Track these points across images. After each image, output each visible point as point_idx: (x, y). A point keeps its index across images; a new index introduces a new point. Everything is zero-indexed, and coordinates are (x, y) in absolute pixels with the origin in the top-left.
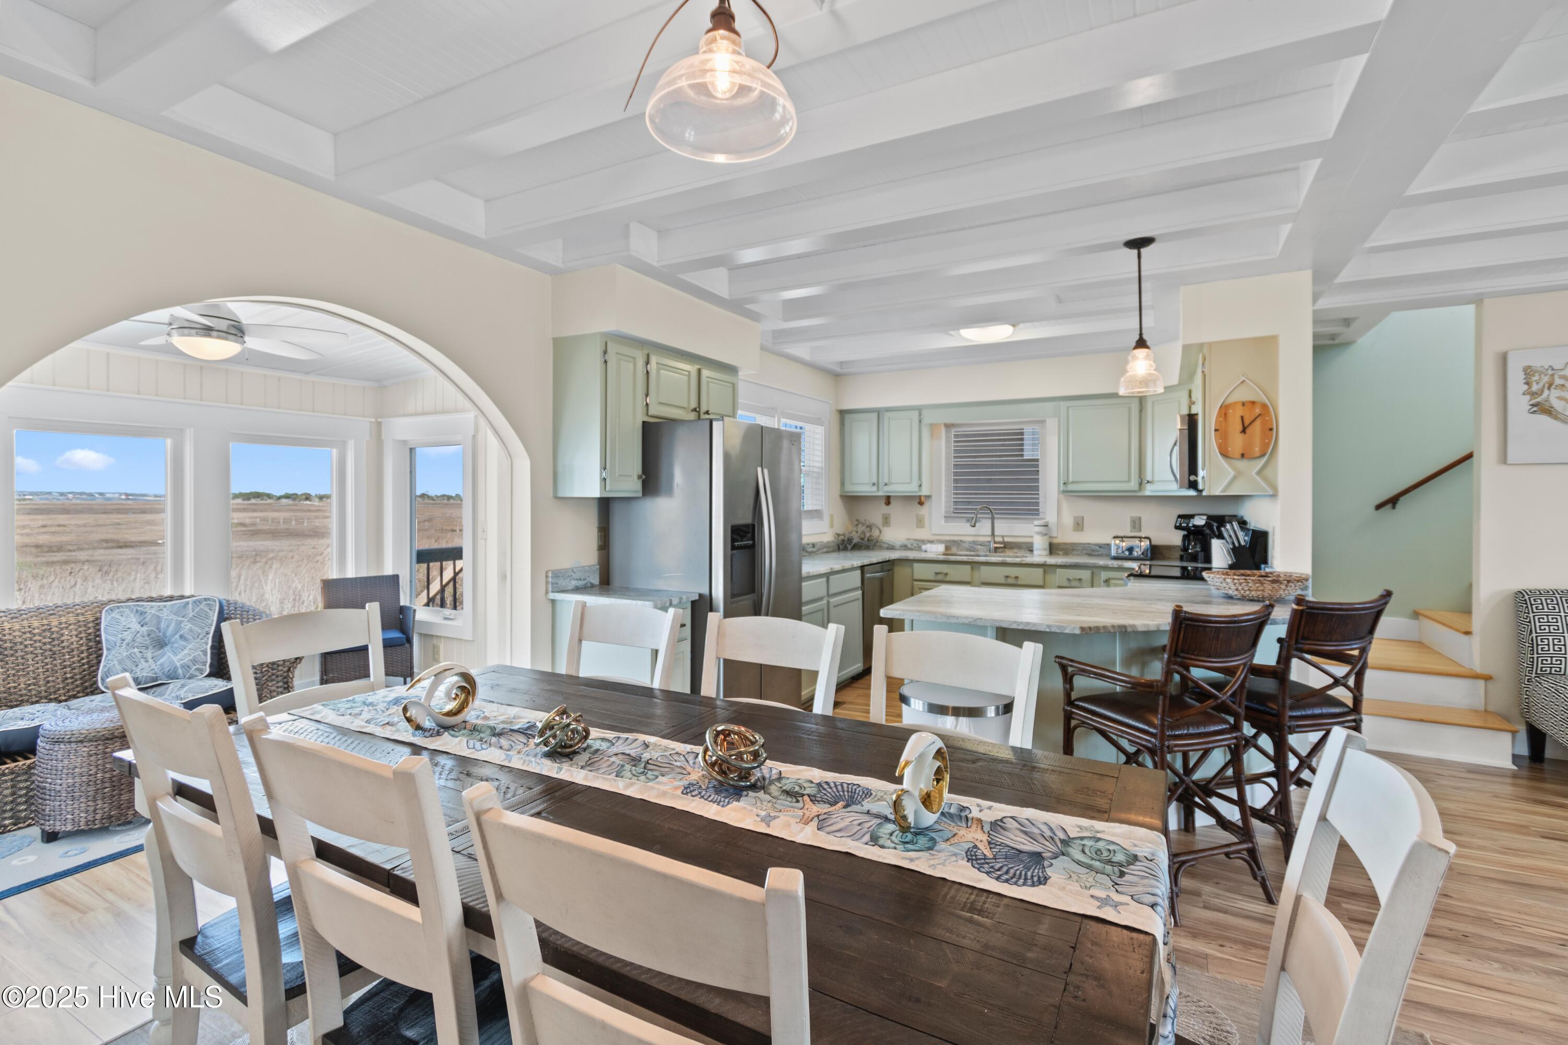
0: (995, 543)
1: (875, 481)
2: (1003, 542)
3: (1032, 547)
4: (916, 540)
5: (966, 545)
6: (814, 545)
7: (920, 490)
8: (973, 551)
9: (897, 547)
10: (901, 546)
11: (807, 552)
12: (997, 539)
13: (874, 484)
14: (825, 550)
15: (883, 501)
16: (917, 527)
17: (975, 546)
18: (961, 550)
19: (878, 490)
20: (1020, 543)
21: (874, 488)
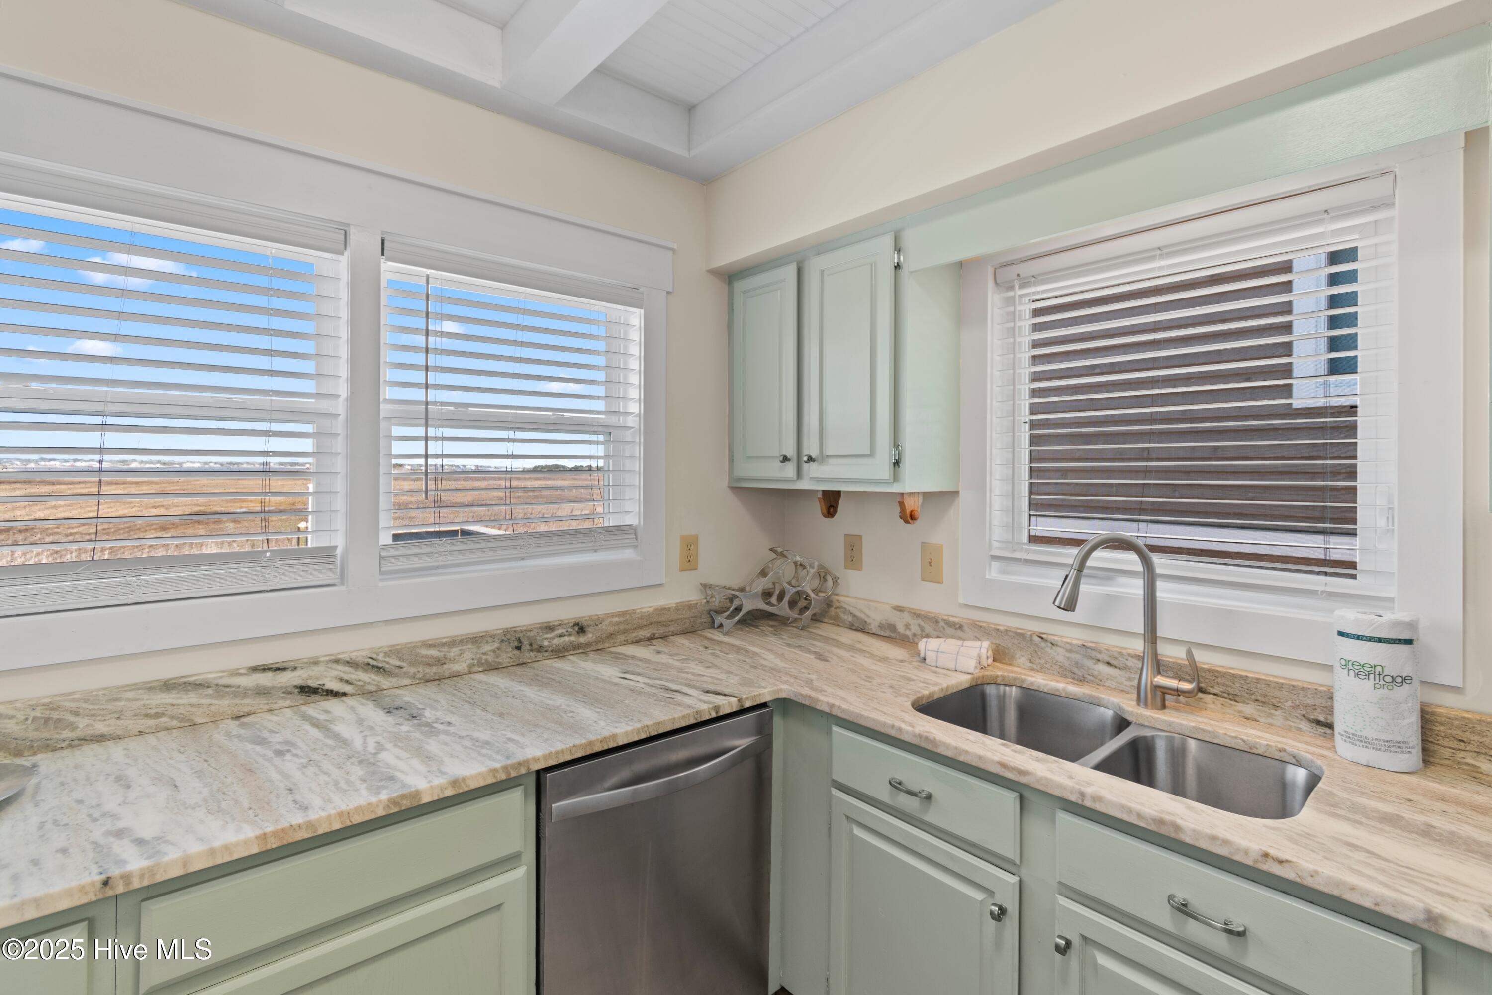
0: (1159, 666)
1: (791, 452)
2: (1193, 671)
3: (1330, 710)
4: (917, 615)
5: (1060, 655)
6: (581, 629)
7: (896, 478)
8: (1082, 680)
9: (874, 628)
10: (881, 626)
11: (540, 649)
12: (1171, 653)
13: (785, 459)
14: (645, 633)
15: (816, 508)
16: (923, 580)
17: (1089, 663)
18: (1042, 669)
19: (799, 474)
20: (1268, 684)
21: (790, 470)
